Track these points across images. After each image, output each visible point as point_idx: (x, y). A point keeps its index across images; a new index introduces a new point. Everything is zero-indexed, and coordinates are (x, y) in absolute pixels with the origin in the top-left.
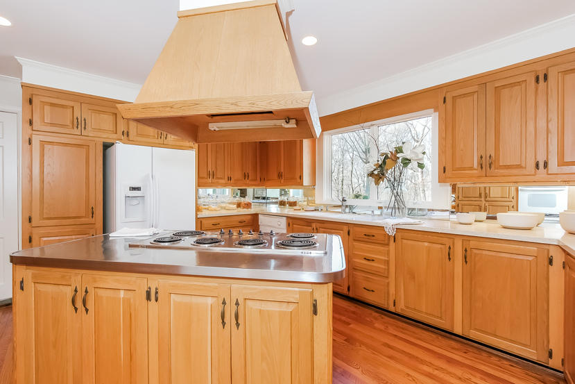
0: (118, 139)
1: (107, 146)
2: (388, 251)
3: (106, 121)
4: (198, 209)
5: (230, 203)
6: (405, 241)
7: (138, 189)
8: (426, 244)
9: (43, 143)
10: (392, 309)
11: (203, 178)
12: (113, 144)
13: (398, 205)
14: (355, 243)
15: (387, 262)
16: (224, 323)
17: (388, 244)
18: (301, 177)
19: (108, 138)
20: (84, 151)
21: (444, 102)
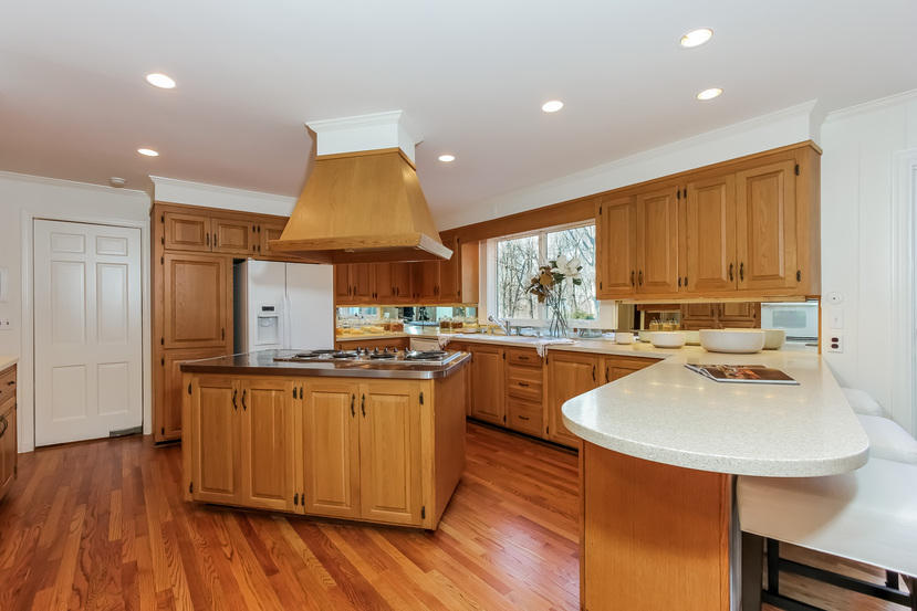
0: (251, 255)
1: (239, 262)
2: (542, 374)
3: (237, 236)
4: (336, 332)
5: (377, 325)
6: (557, 363)
7: (272, 309)
8: (575, 365)
9: (174, 262)
10: (546, 437)
11: (341, 295)
12: (243, 260)
13: (560, 323)
14: (511, 368)
15: (541, 386)
16: (353, 413)
17: (541, 367)
18: (460, 293)
19: (240, 253)
20: (213, 269)
21: (600, 213)
